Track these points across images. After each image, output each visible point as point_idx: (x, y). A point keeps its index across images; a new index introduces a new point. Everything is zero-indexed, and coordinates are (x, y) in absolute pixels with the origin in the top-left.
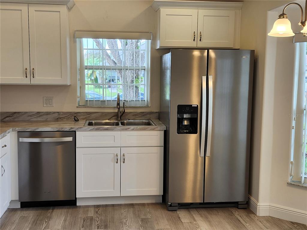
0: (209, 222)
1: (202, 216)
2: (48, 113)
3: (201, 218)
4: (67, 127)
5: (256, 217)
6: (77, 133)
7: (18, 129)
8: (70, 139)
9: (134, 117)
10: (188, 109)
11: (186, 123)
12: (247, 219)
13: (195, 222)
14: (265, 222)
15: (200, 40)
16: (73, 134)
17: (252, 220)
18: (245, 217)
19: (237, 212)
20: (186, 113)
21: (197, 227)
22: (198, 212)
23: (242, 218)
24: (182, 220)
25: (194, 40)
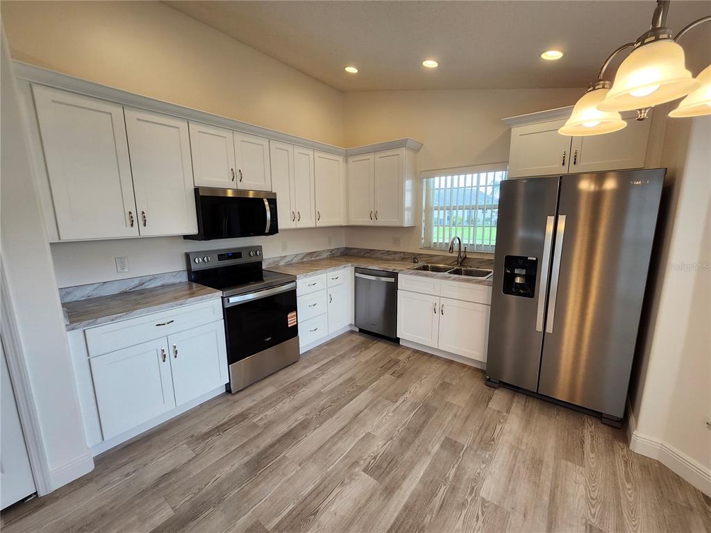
0: (528, 422)
1: (524, 410)
2: (395, 253)
3: (520, 412)
4: (391, 267)
5: (625, 450)
6: (399, 275)
7: (356, 265)
8: (392, 280)
9: (480, 264)
10: (520, 262)
11: (518, 280)
12: (602, 446)
13: (505, 414)
14: (636, 467)
15: (575, 163)
16: (394, 275)
17: (610, 450)
18: (601, 440)
19: (593, 427)
20: (518, 268)
21: (500, 422)
22: (526, 402)
23: (592, 440)
24: (490, 403)
25: (563, 164)
